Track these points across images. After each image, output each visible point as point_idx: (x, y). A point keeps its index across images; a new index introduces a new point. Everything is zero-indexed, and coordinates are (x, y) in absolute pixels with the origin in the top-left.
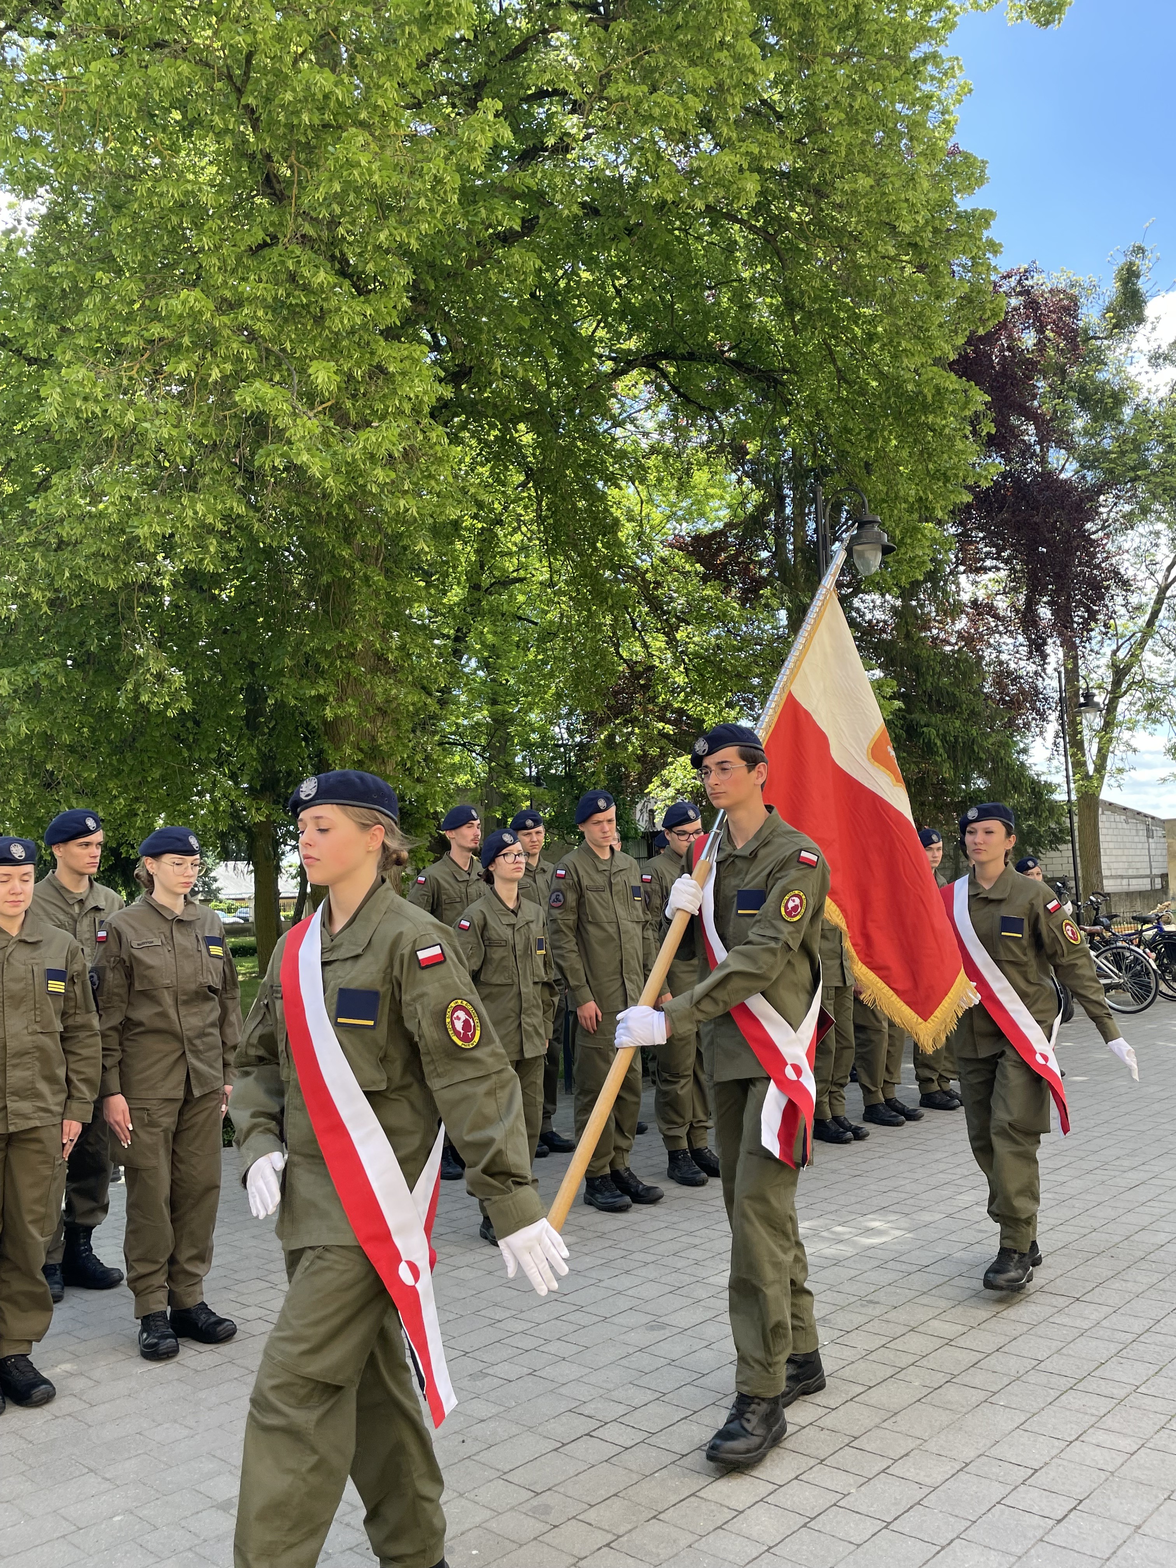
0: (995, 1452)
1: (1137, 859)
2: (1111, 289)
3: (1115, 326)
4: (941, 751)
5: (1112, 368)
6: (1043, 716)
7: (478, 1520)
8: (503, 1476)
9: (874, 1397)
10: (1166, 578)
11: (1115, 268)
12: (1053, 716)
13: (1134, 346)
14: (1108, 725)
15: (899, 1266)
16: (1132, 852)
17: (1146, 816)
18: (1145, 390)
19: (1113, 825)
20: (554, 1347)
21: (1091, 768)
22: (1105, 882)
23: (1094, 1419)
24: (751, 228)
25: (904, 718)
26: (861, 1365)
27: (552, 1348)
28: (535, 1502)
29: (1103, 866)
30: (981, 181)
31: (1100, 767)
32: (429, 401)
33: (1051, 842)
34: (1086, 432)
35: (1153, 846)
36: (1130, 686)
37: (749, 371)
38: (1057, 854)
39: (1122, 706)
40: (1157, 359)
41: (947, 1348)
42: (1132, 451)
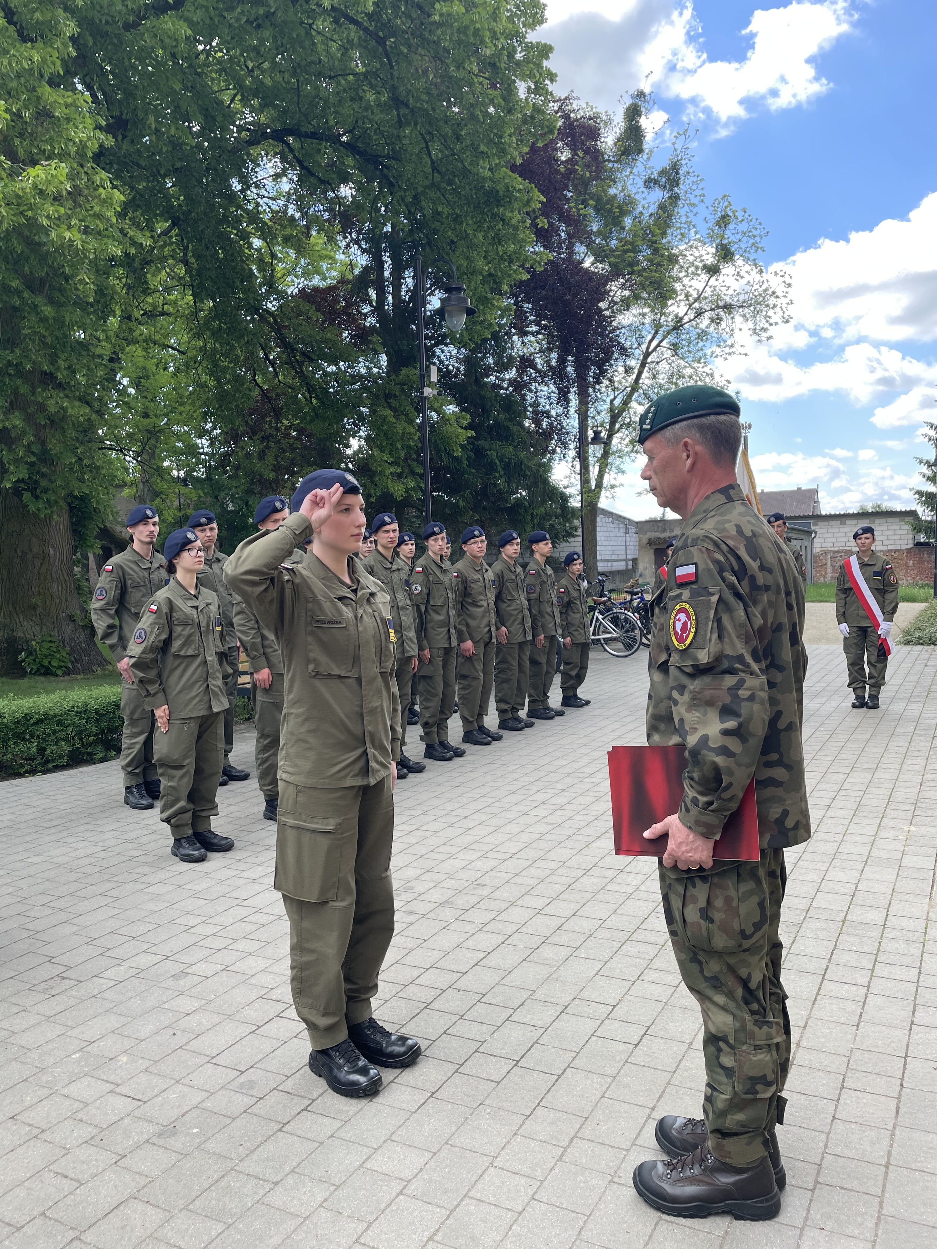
0: (585, 994)
1: (618, 548)
2: (620, 124)
3: (623, 153)
4: (499, 468)
5: (619, 186)
6: (565, 445)
7: (195, 1102)
8: (211, 1060)
9: (492, 960)
10: (648, 348)
11: (626, 106)
12: (572, 446)
13: (635, 170)
14: (606, 455)
15: (496, 855)
16: (615, 543)
17: (625, 518)
18: (640, 206)
19: (604, 524)
20: (242, 945)
21: (593, 484)
22: (599, 564)
23: (647, 962)
24: (366, 30)
25: (473, 444)
26: (480, 936)
27: (240, 945)
28: (242, 1079)
30: (541, 20)
31: (599, 485)
32: (93, 147)
33: (564, 536)
34: (599, 233)
35: (628, 539)
36: (621, 428)
37: (360, 153)
38: (568, 544)
39: (615, 441)
40: (650, 183)
41: (539, 916)
42: (631, 251)
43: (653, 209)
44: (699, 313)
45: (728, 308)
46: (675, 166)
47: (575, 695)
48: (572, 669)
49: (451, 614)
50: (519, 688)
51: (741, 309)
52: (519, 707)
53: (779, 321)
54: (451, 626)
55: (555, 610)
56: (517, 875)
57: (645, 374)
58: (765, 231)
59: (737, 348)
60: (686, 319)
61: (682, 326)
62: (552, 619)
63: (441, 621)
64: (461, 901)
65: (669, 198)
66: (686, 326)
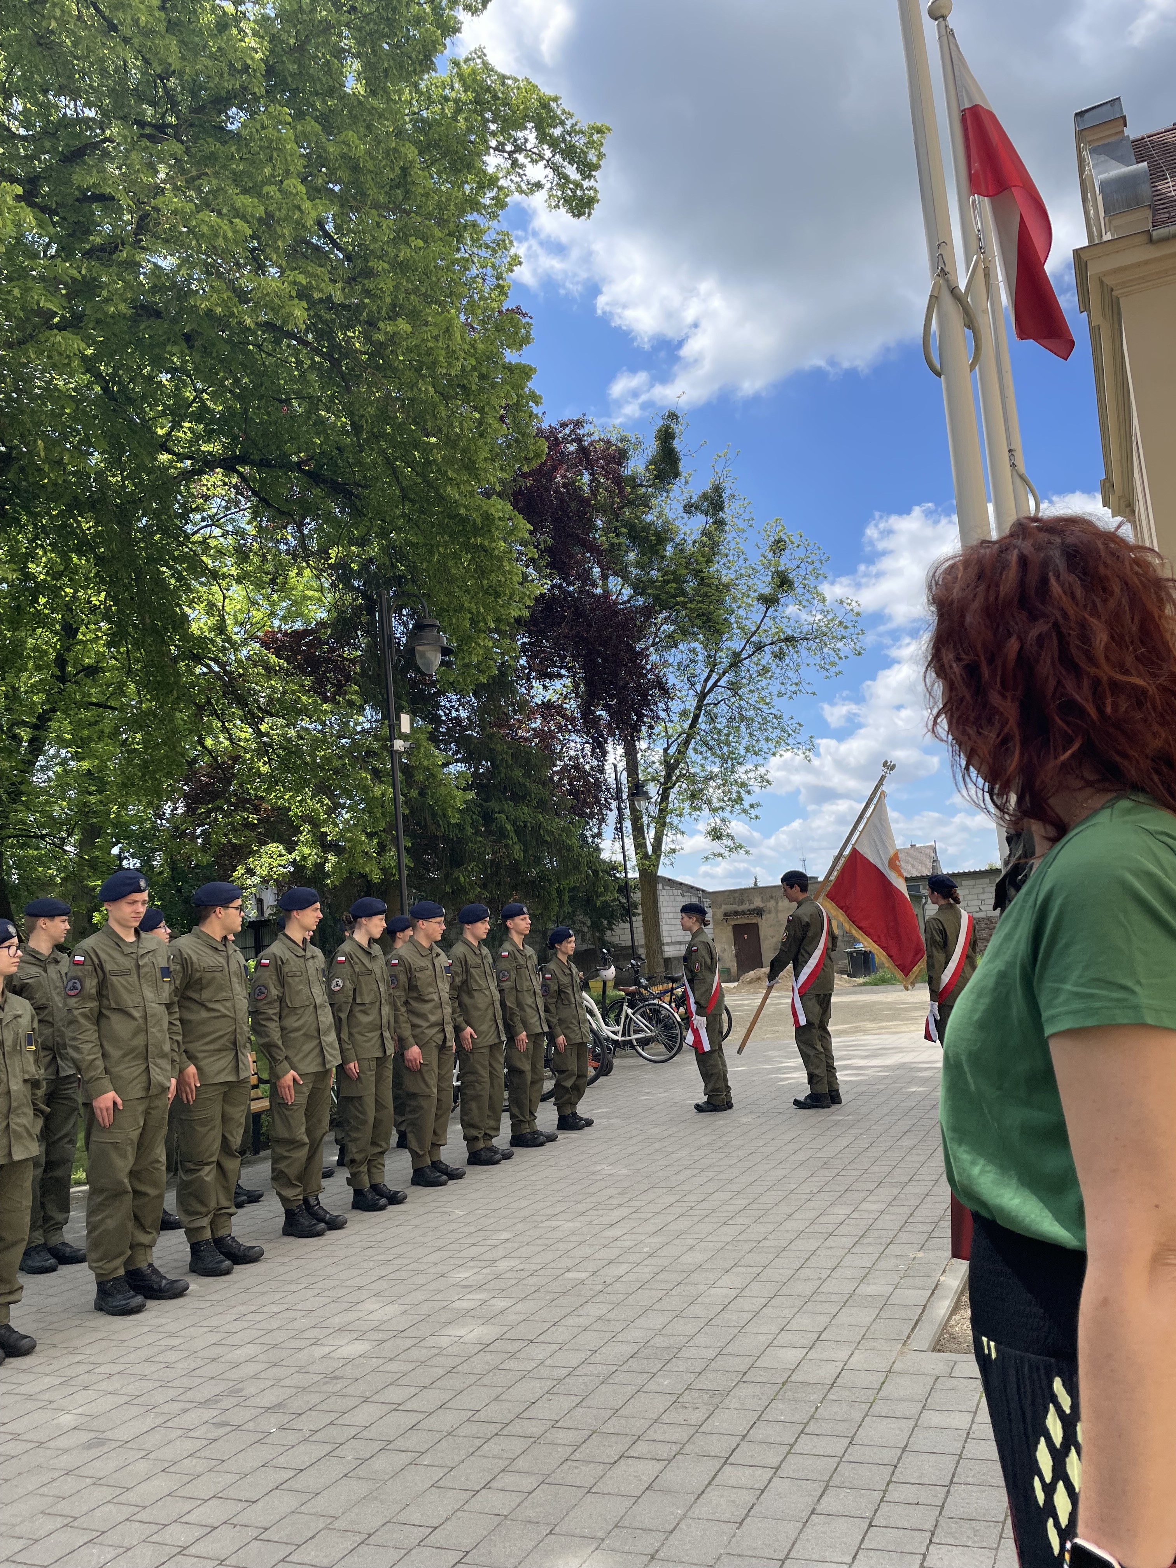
2: (651, 447)
3: (657, 478)
4: (512, 834)
5: (655, 512)
10: (704, 688)
11: (656, 428)
13: (672, 495)
14: (662, 813)
15: (376, 1336)
17: (698, 889)
18: (682, 533)
19: (671, 898)
21: (650, 849)
26: (301, 1448)
29: (665, 934)
30: (526, 340)
31: (657, 850)
34: (637, 564)
36: (678, 779)
37: (326, 482)
39: (672, 796)
40: (690, 508)
41: (394, 1413)
42: (673, 581)
43: (696, 536)
44: (759, 647)
45: (789, 640)
46: (718, 489)
47: (574, 1114)
48: (566, 1079)
49: (383, 1012)
50: (492, 1107)
51: (805, 642)
52: (493, 1133)
53: (851, 654)
54: (385, 1028)
55: (538, 1000)
56: (391, 1359)
57: (702, 718)
58: (825, 557)
59: (803, 687)
60: (744, 654)
61: (740, 661)
62: (535, 1013)
63: (370, 1023)
64: (297, 1405)
65: (714, 523)
66: (745, 662)
